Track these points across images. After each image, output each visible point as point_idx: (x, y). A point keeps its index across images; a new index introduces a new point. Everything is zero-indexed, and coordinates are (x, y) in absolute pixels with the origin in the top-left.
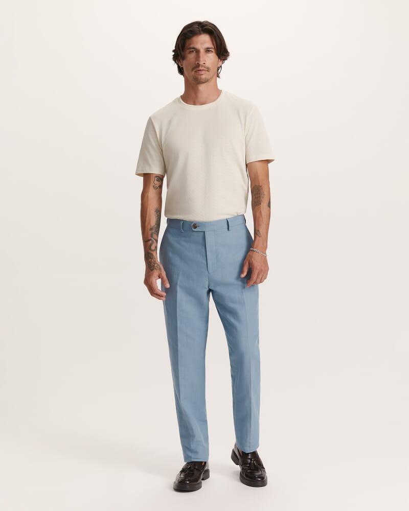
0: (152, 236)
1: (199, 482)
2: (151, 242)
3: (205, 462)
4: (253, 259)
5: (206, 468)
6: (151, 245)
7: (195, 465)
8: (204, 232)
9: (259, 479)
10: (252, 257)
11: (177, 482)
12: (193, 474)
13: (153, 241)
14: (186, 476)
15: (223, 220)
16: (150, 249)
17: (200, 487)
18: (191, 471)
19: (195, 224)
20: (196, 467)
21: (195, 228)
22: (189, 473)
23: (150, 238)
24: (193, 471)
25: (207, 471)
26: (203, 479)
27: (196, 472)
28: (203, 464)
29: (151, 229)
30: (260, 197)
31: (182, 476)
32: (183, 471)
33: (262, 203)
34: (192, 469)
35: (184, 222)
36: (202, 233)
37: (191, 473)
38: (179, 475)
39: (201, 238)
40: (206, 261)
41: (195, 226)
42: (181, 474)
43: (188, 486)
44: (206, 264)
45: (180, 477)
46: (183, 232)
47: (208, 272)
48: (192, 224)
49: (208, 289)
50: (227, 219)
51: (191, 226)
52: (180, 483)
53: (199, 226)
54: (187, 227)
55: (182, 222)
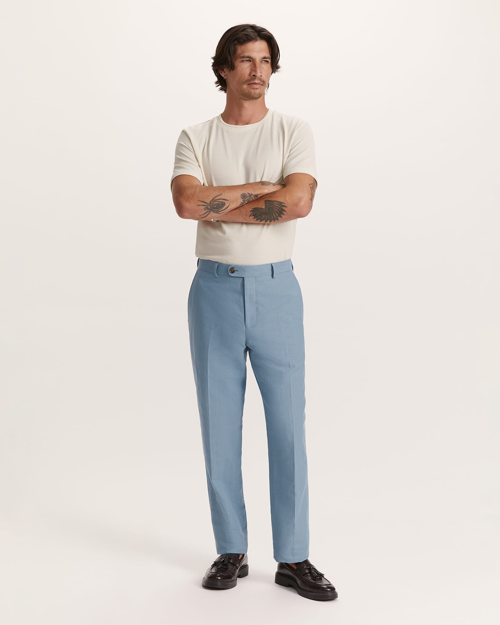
1: (233, 579)
3: (243, 555)
5: (243, 563)
7: (230, 559)
8: (244, 278)
9: (329, 590)
11: (206, 578)
12: (227, 568)
14: (218, 571)
15: (267, 264)
18: (224, 565)
19: (233, 268)
20: (231, 561)
21: (233, 272)
22: (221, 567)
24: (226, 565)
25: (246, 567)
26: (240, 576)
27: (230, 567)
28: (241, 556)
31: (213, 571)
32: (215, 564)
34: (224, 563)
35: (220, 264)
36: (241, 280)
37: (225, 567)
38: (210, 569)
39: (239, 286)
40: (244, 313)
41: (233, 270)
42: (213, 568)
43: (219, 584)
44: (244, 317)
45: (210, 571)
46: (216, 277)
47: (246, 326)
48: (229, 268)
49: (245, 347)
50: (271, 264)
51: (228, 271)
52: (210, 579)
53: (237, 271)
54: (222, 271)
55: (216, 265)
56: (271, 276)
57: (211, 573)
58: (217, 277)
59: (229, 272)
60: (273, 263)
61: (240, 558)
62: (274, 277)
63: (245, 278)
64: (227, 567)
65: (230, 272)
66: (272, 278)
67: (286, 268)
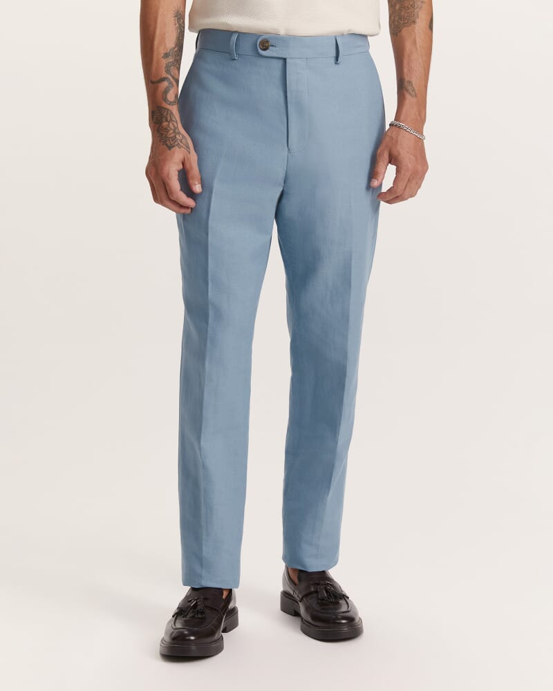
0: (168, 71)
1: (216, 637)
2: (165, 84)
3: (230, 591)
5: (231, 606)
6: (166, 91)
7: (206, 599)
8: (285, 60)
10: (397, 142)
11: (168, 639)
12: (203, 619)
13: (170, 83)
14: (188, 625)
15: (329, 38)
16: (165, 99)
17: (219, 649)
18: (197, 612)
19: (267, 42)
20: (210, 605)
21: (264, 50)
22: (193, 617)
23: (164, 75)
24: (202, 613)
25: (234, 611)
26: (225, 631)
27: (209, 615)
28: (225, 594)
29: (166, 55)
30: (412, 6)
31: (179, 625)
32: (180, 613)
33: (417, 21)
34: (199, 608)
35: (241, 35)
36: (280, 63)
37: (200, 616)
38: (173, 623)
39: (277, 73)
41: (265, 45)
42: (177, 621)
43: (193, 648)
44: (286, 132)
45: (174, 627)
46: (235, 60)
47: (289, 149)
48: (259, 40)
50: (336, 37)
51: (256, 46)
52: (175, 642)
53: (273, 46)
54: (246, 47)
55: (234, 37)
56: (333, 60)
57: (176, 631)
58: (237, 58)
59: (258, 47)
60: (338, 36)
61: (224, 597)
62: (338, 62)
63: (288, 60)
64: (204, 615)
65: (261, 46)
66: (336, 63)
67: (358, 47)
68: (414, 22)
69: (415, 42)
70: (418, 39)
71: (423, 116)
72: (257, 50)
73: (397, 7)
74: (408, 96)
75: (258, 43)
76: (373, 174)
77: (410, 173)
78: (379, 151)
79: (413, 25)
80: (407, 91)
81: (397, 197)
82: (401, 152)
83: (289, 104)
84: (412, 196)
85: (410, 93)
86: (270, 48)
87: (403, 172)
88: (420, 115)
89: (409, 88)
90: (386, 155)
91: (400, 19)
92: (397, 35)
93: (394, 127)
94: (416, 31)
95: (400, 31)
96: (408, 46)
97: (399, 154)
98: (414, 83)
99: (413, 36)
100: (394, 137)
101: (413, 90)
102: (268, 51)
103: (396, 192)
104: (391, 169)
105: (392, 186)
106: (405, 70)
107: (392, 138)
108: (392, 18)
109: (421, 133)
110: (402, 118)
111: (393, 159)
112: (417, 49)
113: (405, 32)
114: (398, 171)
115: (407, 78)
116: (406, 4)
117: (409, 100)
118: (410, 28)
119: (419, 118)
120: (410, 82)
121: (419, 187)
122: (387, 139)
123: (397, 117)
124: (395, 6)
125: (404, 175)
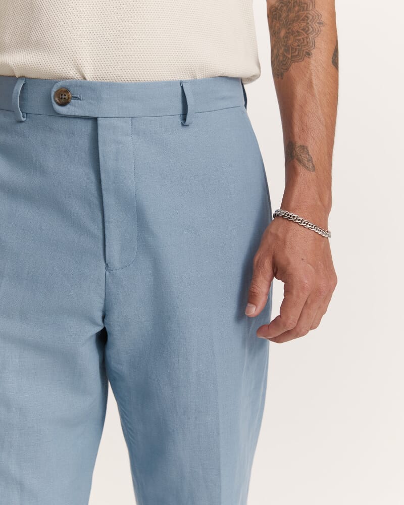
4: (288, 252)
8: (95, 120)
10: (284, 242)
15: (169, 84)
19: (67, 91)
21: (63, 104)
30: (305, 29)
33: (313, 52)
35: (28, 82)
36: (87, 126)
39: (84, 142)
40: (101, 226)
41: (64, 96)
44: (101, 236)
46: (21, 122)
47: (107, 265)
48: (54, 90)
49: (98, 325)
50: (181, 83)
51: (51, 99)
53: (75, 98)
54: (36, 102)
55: (19, 87)
56: (178, 120)
58: (23, 119)
59: (53, 101)
60: (186, 82)
62: (187, 123)
63: (100, 122)
65: (57, 99)
66: (183, 125)
67: (223, 98)
68: (309, 54)
69: (310, 85)
70: (315, 82)
71: (327, 199)
72: (52, 106)
73: (283, 33)
74: (301, 170)
75: (52, 95)
76: (246, 295)
77: (307, 294)
78: (256, 260)
79: (306, 59)
80: (300, 161)
81: (289, 332)
82: (292, 260)
83: (104, 192)
84: (313, 327)
85: (304, 165)
86: (73, 101)
87: (295, 292)
88: (321, 199)
89: (304, 157)
90: (267, 266)
91: (287, 50)
92: (282, 75)
93: (281, 220)
94: (312, 67)
95: (287, 69)
96: (300, 90)
97: (289, 263)
98: (309, 149)
99: (308, 75)
100: (280, 235)
101: (310, 160)
102: (68, 106)
103: (285, 325)
104: (278, 286)
105: (279, 314)
106: (296, 129)
107: (277, 236)
108: (275, 51)
109: (325, 229)
110: (293, 204)
111: (278, 271)
112: (313, 95)
113: (294, 70)
114: (287, 291)
115: (299, 142)
116: (295, 27)
117: (304, 176)
118: (303, 63)
119: (319, 203)
120: (304, 148)
121: (324, 312)
122: (270, 239)
123: (286, 203)
124: (279, 33)
125: (298, 296)
